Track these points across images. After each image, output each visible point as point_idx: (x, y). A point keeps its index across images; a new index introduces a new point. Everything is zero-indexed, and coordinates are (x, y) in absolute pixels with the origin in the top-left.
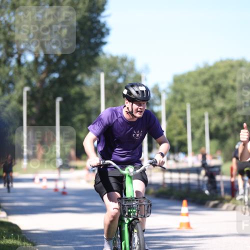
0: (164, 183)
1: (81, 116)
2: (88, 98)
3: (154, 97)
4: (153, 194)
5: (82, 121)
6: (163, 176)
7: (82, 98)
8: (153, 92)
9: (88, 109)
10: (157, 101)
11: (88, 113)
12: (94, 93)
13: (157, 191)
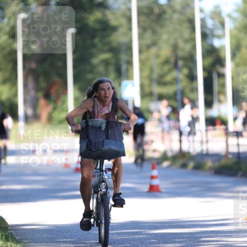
0: (228, 153)
1: (105, 56)
2: (114, 29)
3: (214, 25)
4: (210, 169)
5: (106, 63)
6: (227, 142)
7: (106, 28)
8: (212, 18)
9: (114, 44)
10: (218, 32)
11: (115, 51)
12: (123, 21)
13: (217, 164)
